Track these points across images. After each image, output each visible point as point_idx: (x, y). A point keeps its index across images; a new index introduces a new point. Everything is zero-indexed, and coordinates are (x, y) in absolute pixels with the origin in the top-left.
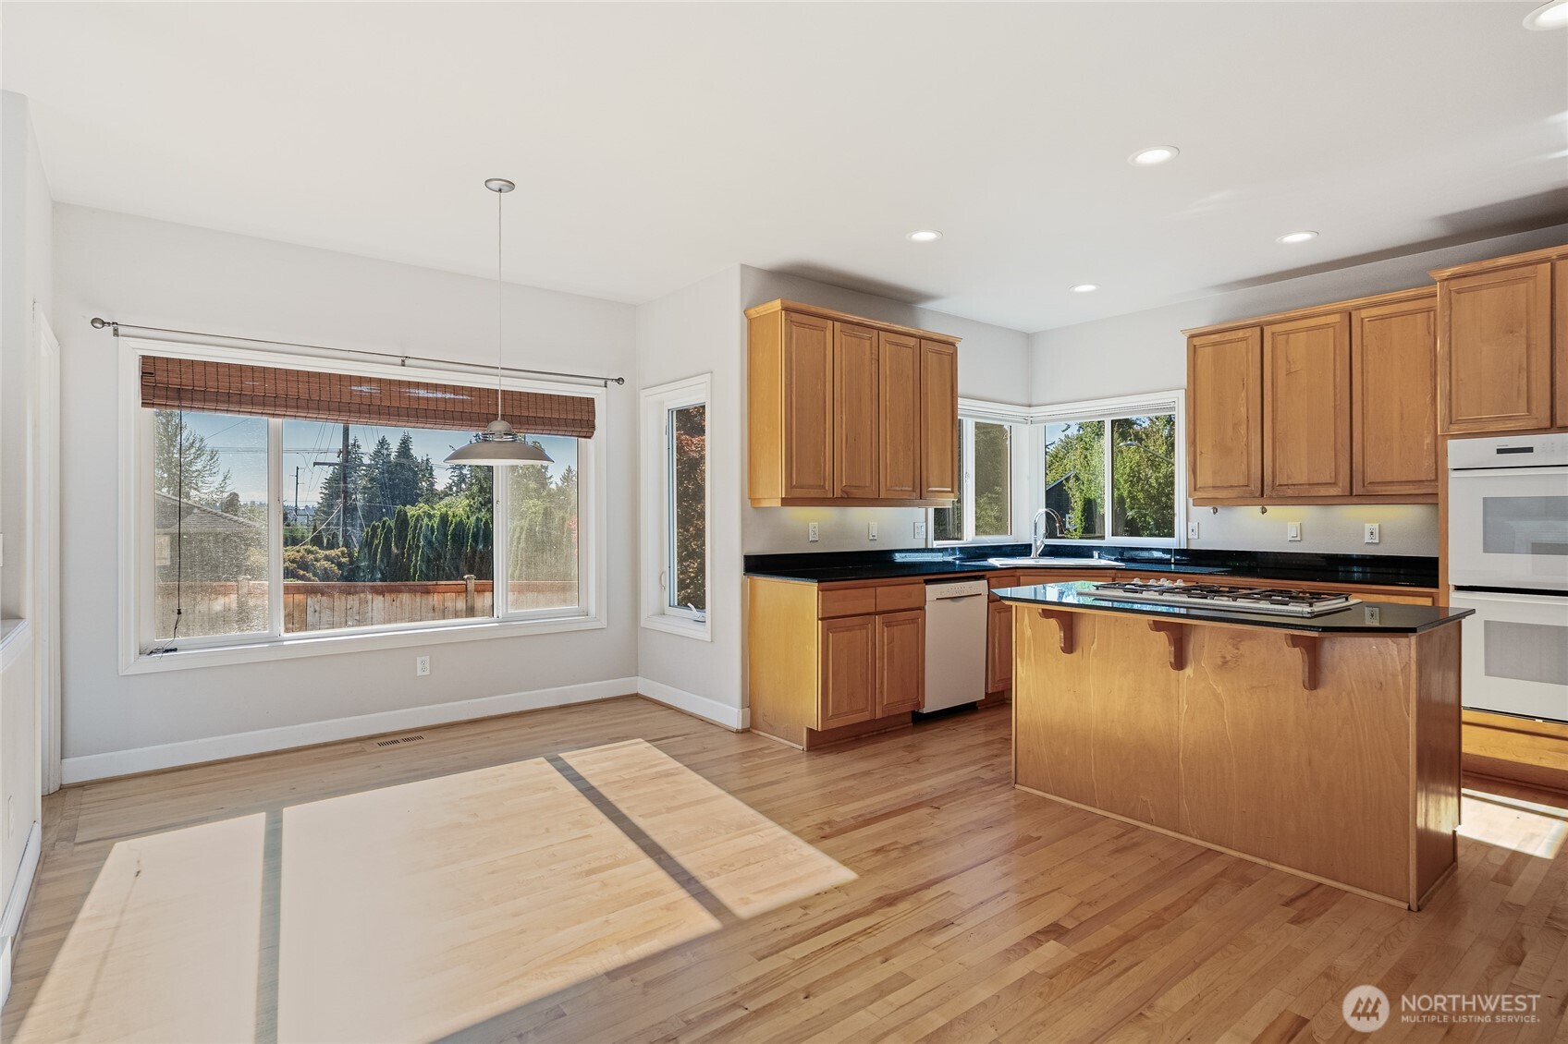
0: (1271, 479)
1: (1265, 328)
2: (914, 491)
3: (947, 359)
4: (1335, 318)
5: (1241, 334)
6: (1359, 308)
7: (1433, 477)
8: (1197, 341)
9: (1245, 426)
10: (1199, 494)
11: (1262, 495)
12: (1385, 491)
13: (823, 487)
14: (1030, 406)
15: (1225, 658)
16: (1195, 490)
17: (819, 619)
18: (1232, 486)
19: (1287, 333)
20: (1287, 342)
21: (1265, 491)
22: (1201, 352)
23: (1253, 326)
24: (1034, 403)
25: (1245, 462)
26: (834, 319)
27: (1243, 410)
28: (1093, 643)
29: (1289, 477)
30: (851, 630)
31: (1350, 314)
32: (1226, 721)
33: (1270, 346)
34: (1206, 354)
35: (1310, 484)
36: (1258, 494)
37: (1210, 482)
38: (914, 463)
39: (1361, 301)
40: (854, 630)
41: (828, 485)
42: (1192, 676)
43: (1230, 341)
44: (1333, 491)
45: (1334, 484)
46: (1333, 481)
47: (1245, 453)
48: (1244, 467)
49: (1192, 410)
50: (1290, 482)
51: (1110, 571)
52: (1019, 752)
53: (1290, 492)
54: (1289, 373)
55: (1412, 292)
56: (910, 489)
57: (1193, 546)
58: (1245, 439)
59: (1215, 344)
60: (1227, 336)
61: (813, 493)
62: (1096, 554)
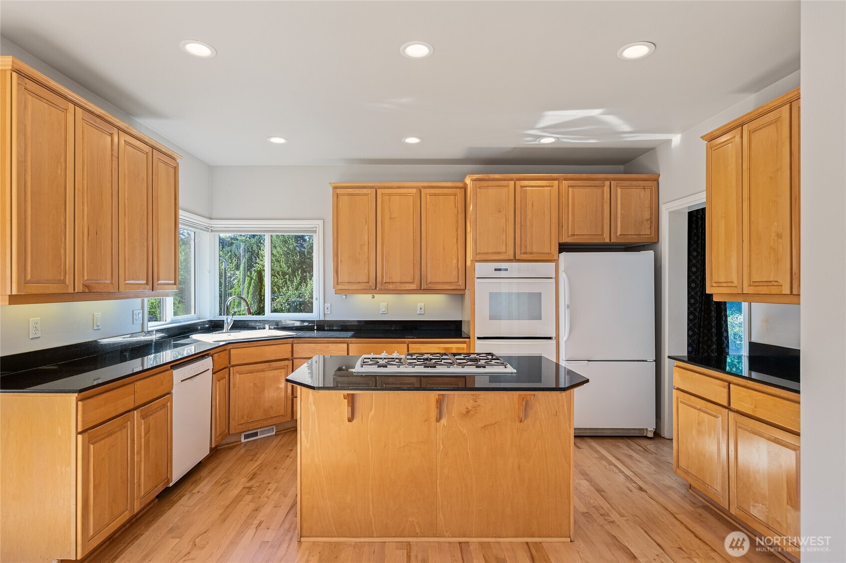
0: (381, 278)
1: (378, 190)
2: (147, 284)
3: (172, 170)
4: (414, 191)
5: (365, 191)
6: (425, 188)
7: (457, 281)
8: (339, 191)
9: (367, 246)
10: (340, 287)
11: (376, 288)
12: (436, 287)
13: (64, 282)
14: (210, 219)
15: (468, 409)
16: (337, 284)
17: (78, 433)
18: (359, 282)
19: (390, 195)
20: (390, 200)
21: (376, 287)
22: (342, 198)
23: (372, 187)
24: (214, 216)
25: (367, 268)
26: (75, 104)
27: (366, 237)
28: (371, 410)
29: (390, 278)
30: (112, 435)
31: (420, 191)
32: (469, 451)
33: (381, 201)
34: (344, 200)
35: (401, 283)
36: (374, 288)
37: (346, 280)
38: (147, 259)
39: (426, 184)
40: (115, 433)
41: (69, 280)
42: (445, 425)
43: (358, 195)
44: (413, 286)
45: (413, 283)
46: (412, 281)
47: (367, 262)
48: (366, 271)
49: (336, 234)
50: (391, 281)
51: (290, 339)
52: (304, 511)
53: (391, 287)
54: (391, 218)
55: (449, 184)
56: (145, 282)
57: (327, 319)
58: (367, 254)
59: (349, 195)
60: (357, 191)
61: (53, 289)
62: (267, 326)
